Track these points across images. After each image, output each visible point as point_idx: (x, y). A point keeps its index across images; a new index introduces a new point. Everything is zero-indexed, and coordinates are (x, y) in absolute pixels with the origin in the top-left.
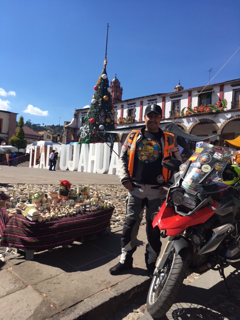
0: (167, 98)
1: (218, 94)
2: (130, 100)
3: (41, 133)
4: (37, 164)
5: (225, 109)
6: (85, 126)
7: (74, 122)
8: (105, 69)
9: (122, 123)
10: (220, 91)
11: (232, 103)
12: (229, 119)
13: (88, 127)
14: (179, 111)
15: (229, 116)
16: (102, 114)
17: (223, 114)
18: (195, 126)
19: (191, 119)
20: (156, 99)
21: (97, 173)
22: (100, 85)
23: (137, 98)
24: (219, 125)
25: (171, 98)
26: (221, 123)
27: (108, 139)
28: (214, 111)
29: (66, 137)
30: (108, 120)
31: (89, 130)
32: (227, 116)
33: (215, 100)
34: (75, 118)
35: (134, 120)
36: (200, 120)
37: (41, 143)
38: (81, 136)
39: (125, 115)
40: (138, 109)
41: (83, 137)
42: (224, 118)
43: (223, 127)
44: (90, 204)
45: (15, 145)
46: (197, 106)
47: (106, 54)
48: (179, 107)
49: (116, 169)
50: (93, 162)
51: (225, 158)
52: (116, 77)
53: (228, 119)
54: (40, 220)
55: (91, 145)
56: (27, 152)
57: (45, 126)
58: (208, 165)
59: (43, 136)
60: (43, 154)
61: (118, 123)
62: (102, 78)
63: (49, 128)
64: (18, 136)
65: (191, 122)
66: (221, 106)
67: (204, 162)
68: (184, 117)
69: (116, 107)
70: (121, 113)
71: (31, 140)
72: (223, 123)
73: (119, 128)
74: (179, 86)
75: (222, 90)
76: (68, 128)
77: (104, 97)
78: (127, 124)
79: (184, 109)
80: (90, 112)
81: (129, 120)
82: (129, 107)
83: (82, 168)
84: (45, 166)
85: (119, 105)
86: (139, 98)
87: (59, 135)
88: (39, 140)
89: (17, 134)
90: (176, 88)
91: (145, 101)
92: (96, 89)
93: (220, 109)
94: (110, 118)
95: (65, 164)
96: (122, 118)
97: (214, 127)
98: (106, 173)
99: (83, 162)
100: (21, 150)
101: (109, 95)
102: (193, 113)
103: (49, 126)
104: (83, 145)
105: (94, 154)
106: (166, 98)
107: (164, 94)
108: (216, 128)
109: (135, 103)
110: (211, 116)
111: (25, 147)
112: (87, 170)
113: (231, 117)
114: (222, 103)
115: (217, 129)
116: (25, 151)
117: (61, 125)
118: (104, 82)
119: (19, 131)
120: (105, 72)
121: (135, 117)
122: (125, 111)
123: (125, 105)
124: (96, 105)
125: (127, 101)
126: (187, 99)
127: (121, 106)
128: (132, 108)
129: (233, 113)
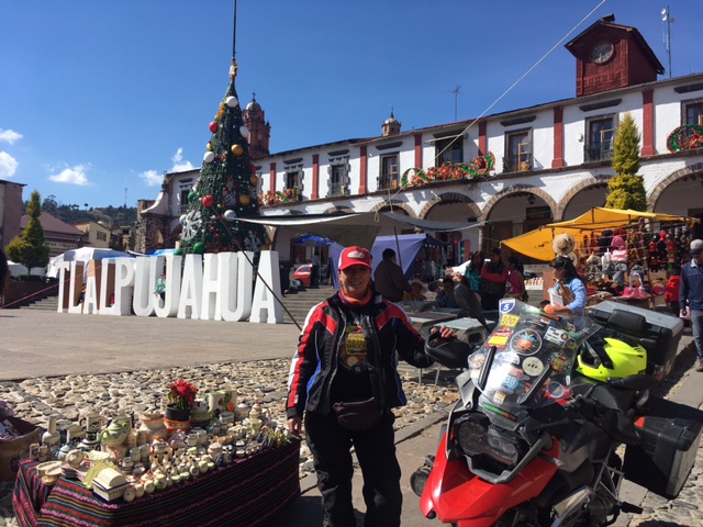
0: (371, 149)
1: (477, 142)
2: (291, 152)
3: (83, 228)
4: (76, 303)
5: (491, 173)
6: (190, 214)
7: (161, 201)
8: (233, 85)
9: (273, 204)
10: (480, 135)
11: (504, 159)
12: (501, 193)
13: (198, 214)
14: (396, 177)
15: (499, 187)
16: (230, 185)
17: (488, 183)
18: (432, 208)
19: (423, 193)
20: (347, 151)
21: (223, 320)
22: (223, 121)
23: (306, 149)
24: (481, 205)
25: (380, 148)
26: (484, 201)
27: (246, 241)
28: (469, 177)
29: (143, 238)
30: (244, 199)
31: (201, 221)
32: (496, 188)
33: (470, 155)
34: (164, 192)
35: (301, 197)
36: (441, 196)
37: (84, 254)
38: (182, 235)
39: (281, 185)
40: (308, 172)
41: (187, 239)
42: (491, 191)
43: (488, 210)
44: (244, 437)
45: (21, 258)
46: (433, 165)
47: (234, 53)
48: (396, 169)
49: (266, 310)
50: (213, 296)
51: (572, 340)
52: (254, 100)
53: (497, 194)
54: (130, 497)
55: (208, 256)
56: (52, 273)
57: (91, 209)
58: (536, 359)
59: (87, 235)
60: (91, 281)
61: (265, 202)
62: (226, 105)
63: (101, 215)
64: (26, 239)
65: (424, 200)
66: (483, 165)
67: (527, 351)
68: (408, 190)
69: (259, 168)
70: (271, 182)
71: (58, 246)
72: (490, 202)
73: (267, 213)
74: (391, 120)
75: (483, 133)
76: (148, 216)
77: (234, 147)
78: (284, 205)
79: (407, 173)
80: (201, 182)
81: (290, 196)
82: (288, 168)
83: (189, 310)
84: (98, 308)
85: (266, 164)
86: (310, 148)
87: (126, 232)
88: (80, 245)
89: (25, 232)
90: (385, 125)
91: (324, 155)
92: (214, 128)
93: (481, 172)
94: (247, 193)
95: (146, 303)
96: (273, 192)
97: (470, 210)
98: (245, 319)
99: (189, 297)
100: (36, 271)
101: (242, 141)
102: (426, 182)
103: (100, 209)
104: (190, 258)
105: (215, 278)
106: (369, 149)
107: (364, 140)
108: (476, 212)
109: (301, 160)
110: (464, 186)
111: (44, 264)
112: (199, 314)
113: (505, 190)
114: (485, 160)
115: (478, 213)
116: (46, 272)
117: (128, 207)
118: (231, 115)
119: (30, 227)
120: (233, 92)
121: (302, 190)
122: (281, 176)
123: (280, 163)
124: (216, 166)
125: (283, 154)
126: (413, 152)
127: (269, 167)
128: (295, 170)
129: (507, 181)
